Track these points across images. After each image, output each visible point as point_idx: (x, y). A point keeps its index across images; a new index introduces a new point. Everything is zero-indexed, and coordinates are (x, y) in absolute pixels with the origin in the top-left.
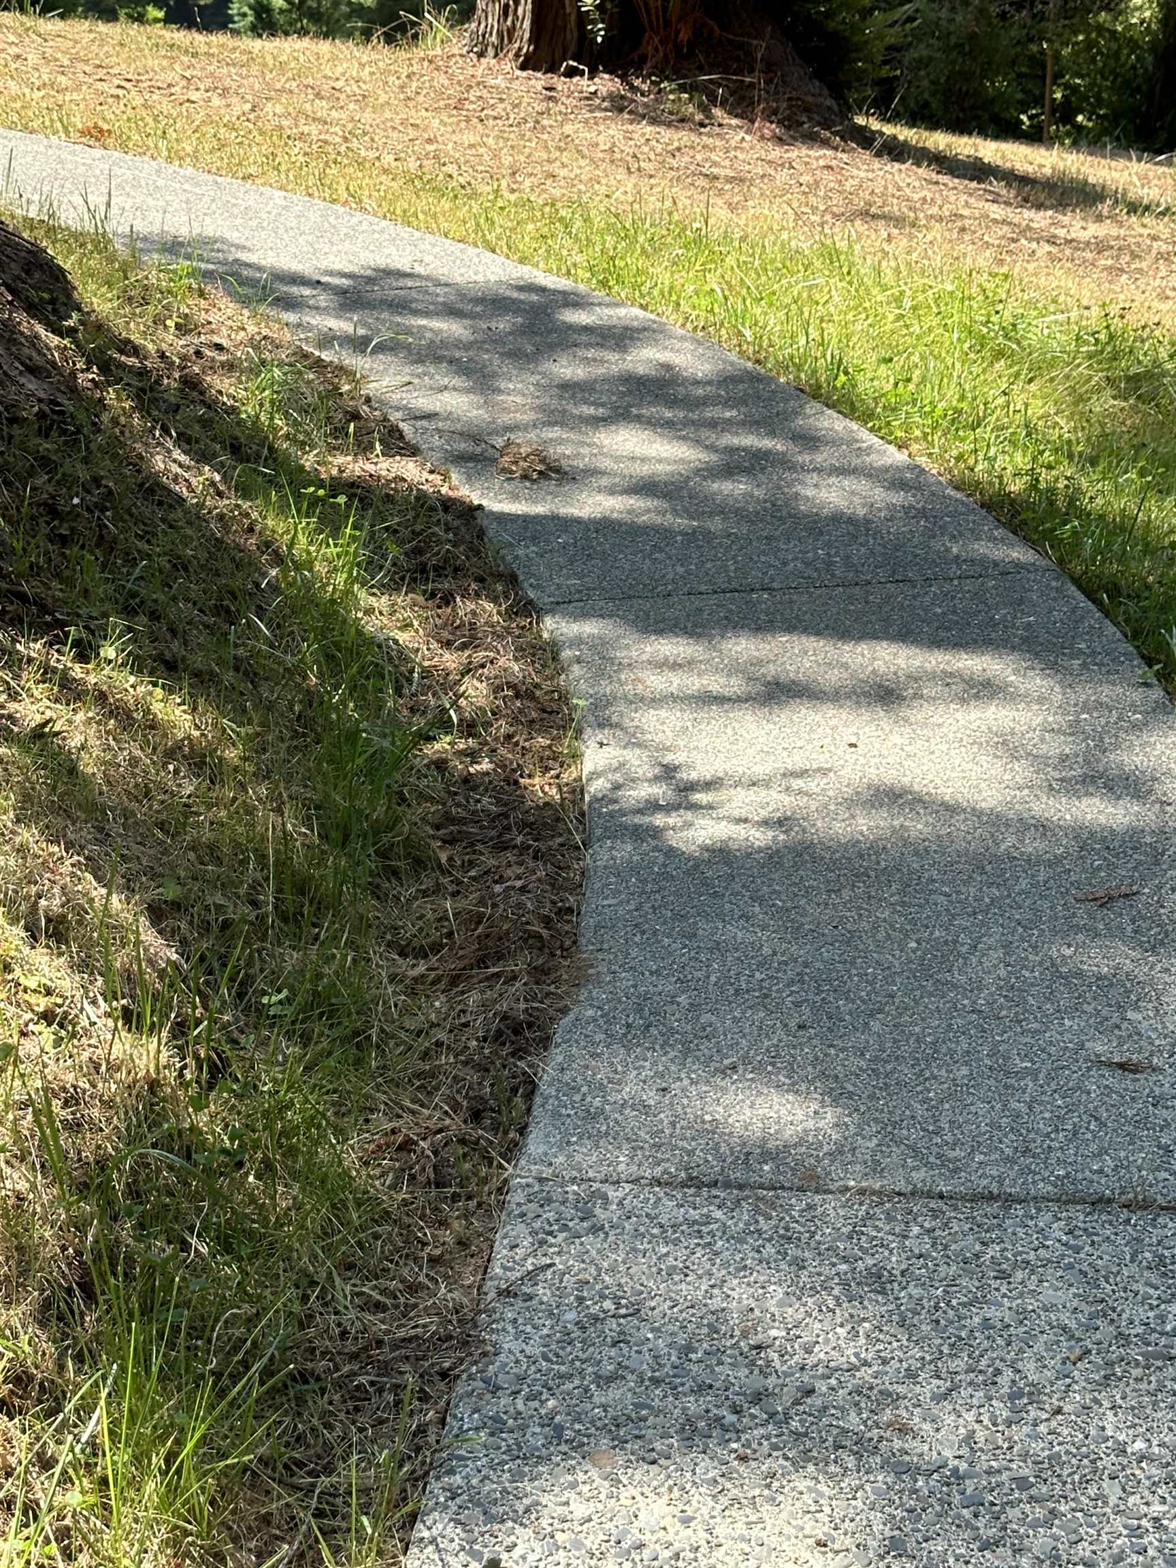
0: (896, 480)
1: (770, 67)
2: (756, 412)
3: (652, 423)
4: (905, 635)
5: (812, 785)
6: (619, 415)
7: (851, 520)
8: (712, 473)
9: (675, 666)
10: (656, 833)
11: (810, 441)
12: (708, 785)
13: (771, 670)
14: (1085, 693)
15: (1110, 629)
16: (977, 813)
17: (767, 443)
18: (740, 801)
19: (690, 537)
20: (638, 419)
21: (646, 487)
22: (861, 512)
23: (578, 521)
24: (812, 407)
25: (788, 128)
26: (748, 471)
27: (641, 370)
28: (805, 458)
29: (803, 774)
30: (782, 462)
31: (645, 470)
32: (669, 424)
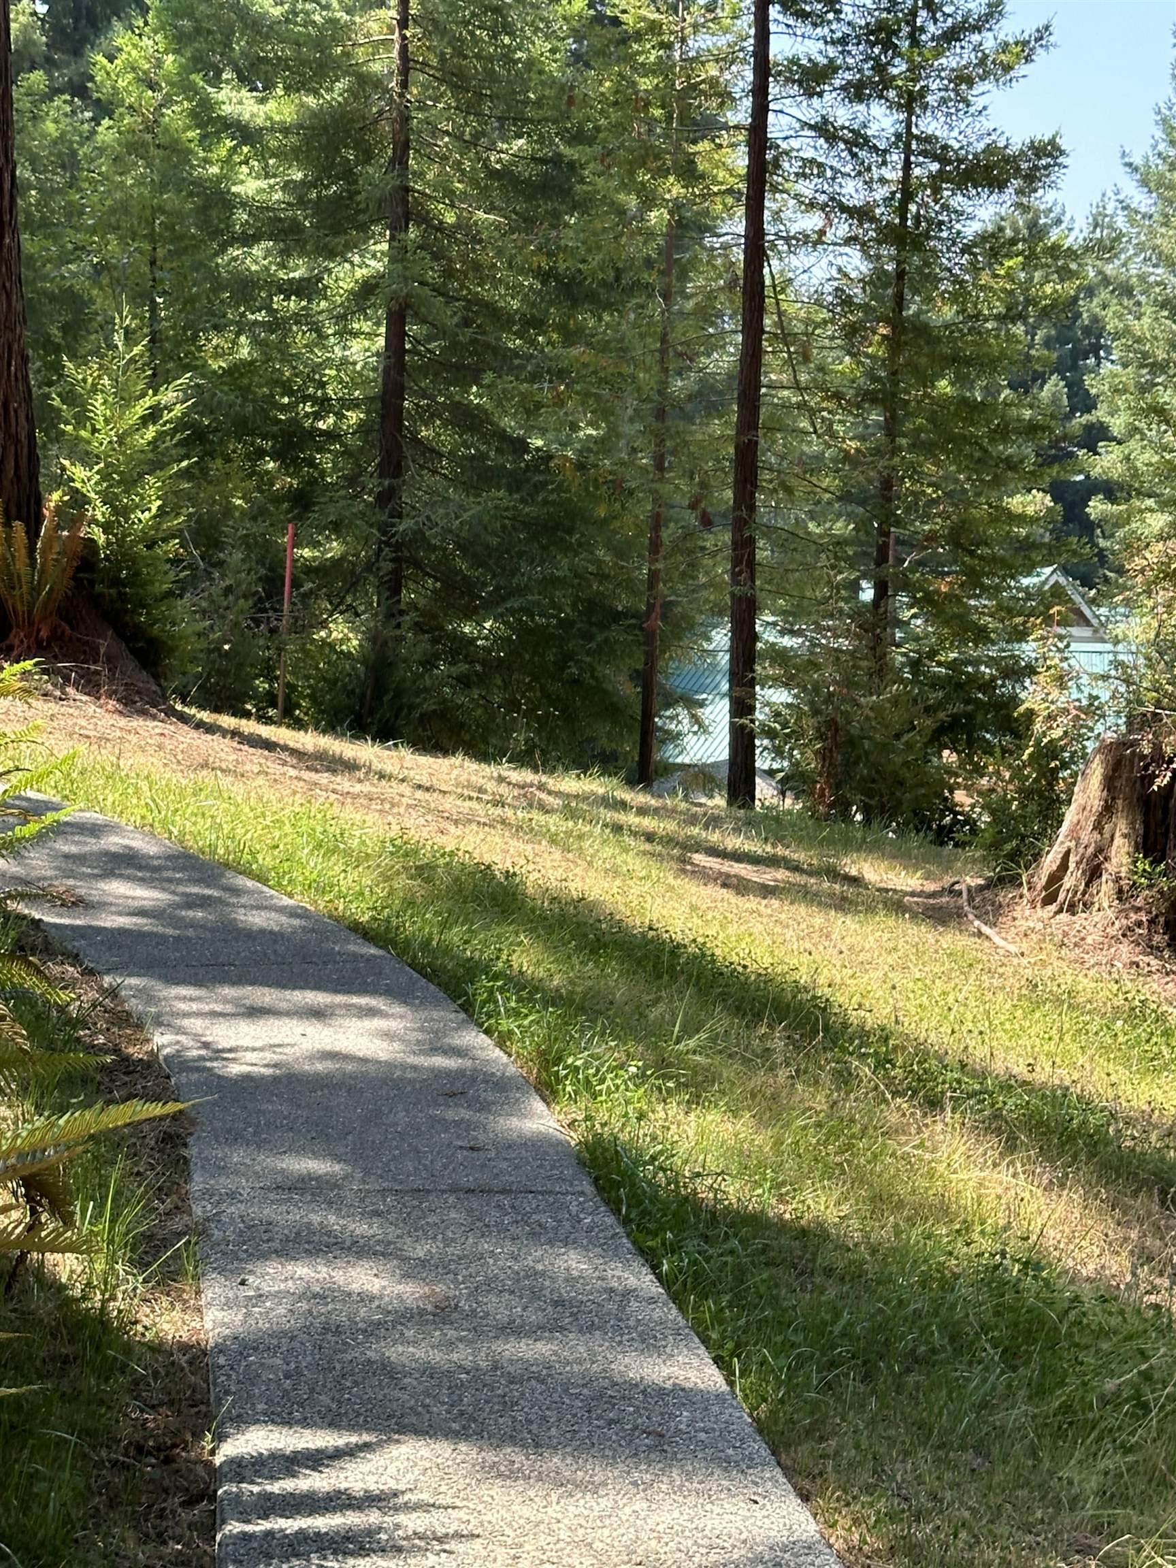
0: (293, 913)
1: (110, 659)
2: (196, 875)
3: (129, 878)
4: (318, 987)
5: (286, 1050)
6: (109, 874)
7: (271, 932)
8: (179, 906)
9: (191, 999)
10: (210, 1069)
11: (236, 891)
12: (230, 1050)
13: (248, 1002)
14: (423, 1015)
15: (432, 987)
16: (378, 1062)
17: (208, 892)
18: (250, 1057)
19: (177, 939)
20: (121, 876)
21: (141, 912)
22: (276, 929)
23: (105, 929)
24: (229, 874)
25: (126, 705)
26: (201, 906)
27: (113, 849)
28: (234, 900)
29: (280, 1046)
30: (219, 900)
31: (136, 904)
32: (142, 880)
